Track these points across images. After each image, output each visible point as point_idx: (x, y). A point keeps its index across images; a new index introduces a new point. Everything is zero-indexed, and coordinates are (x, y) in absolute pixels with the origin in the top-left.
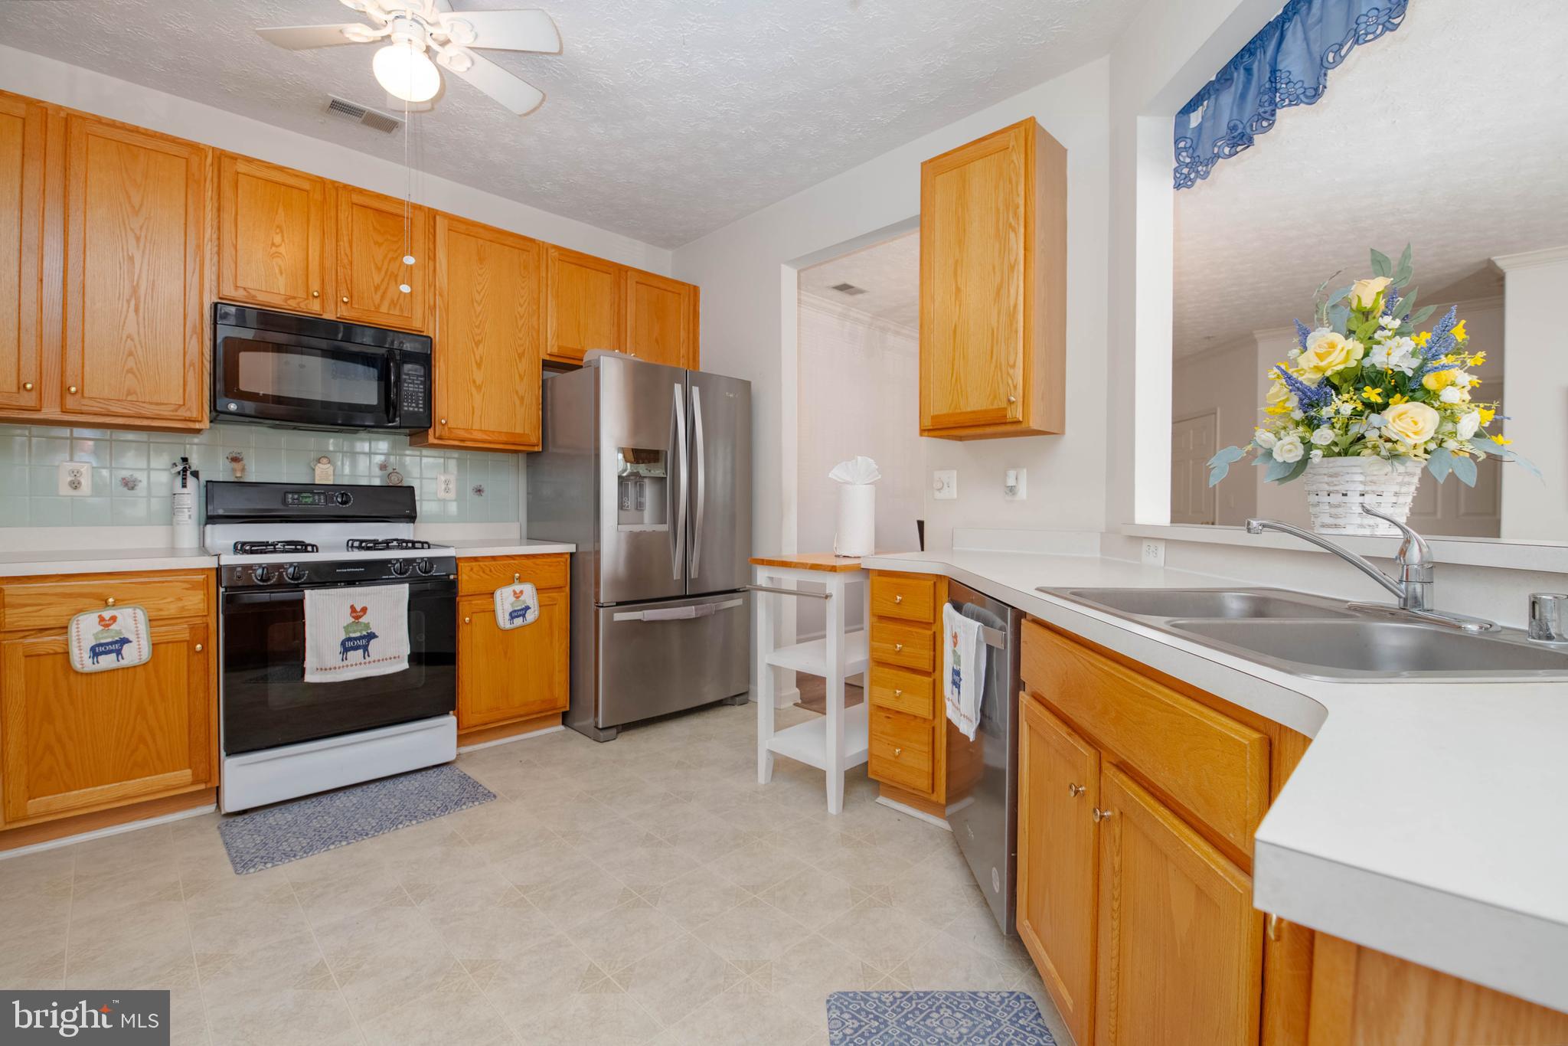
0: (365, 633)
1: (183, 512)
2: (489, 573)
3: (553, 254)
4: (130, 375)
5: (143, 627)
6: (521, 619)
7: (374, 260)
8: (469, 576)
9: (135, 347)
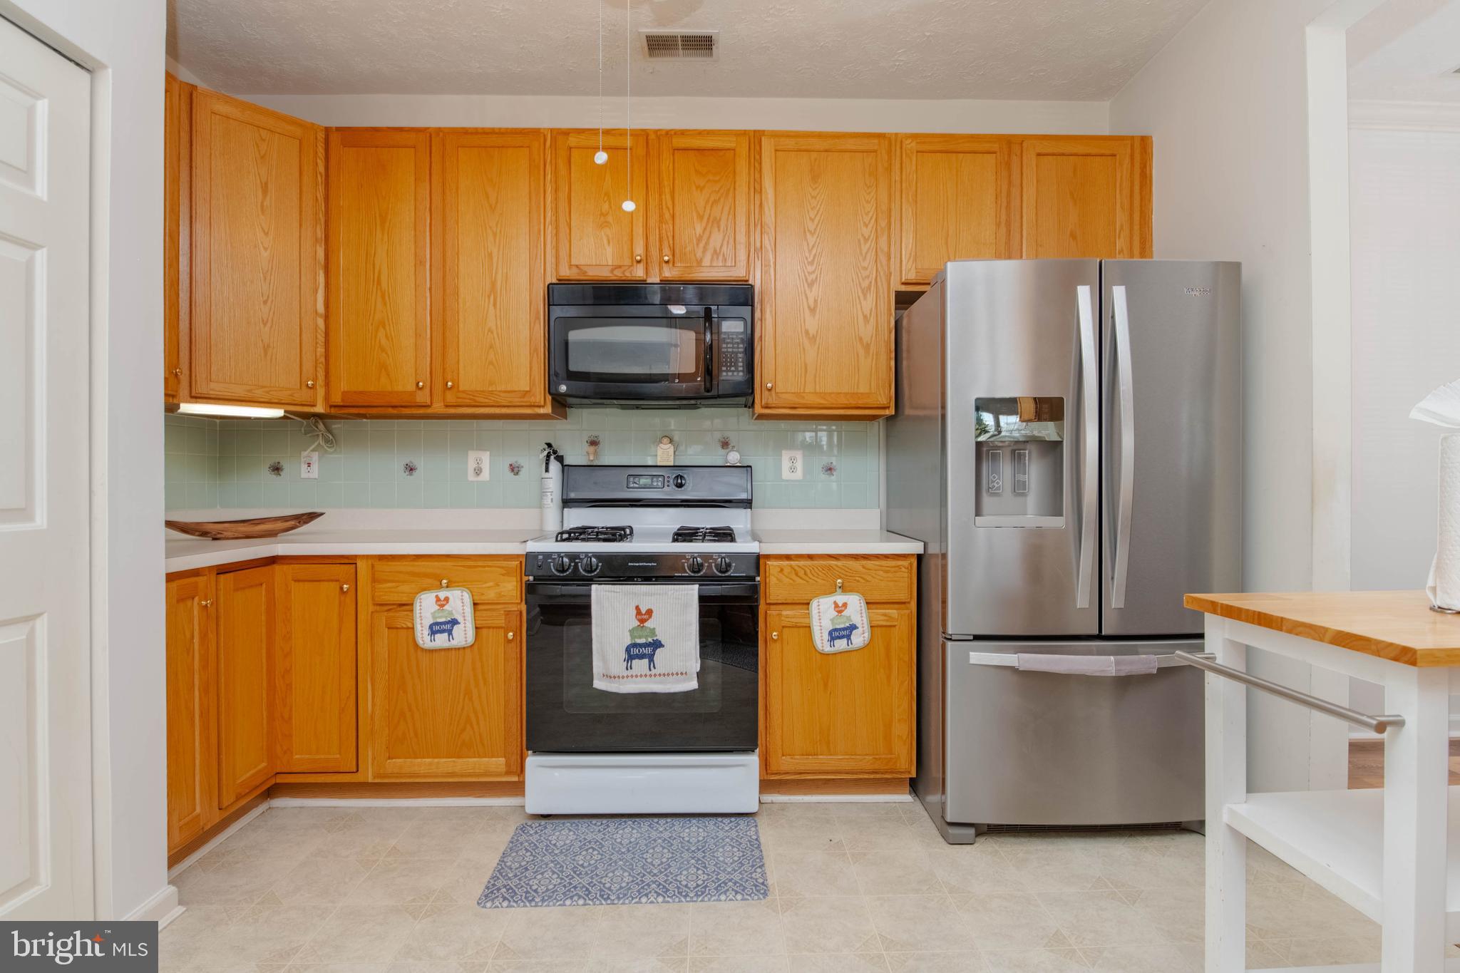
0: (650, 640)
1: (547, 496)
2: (804, 577)
3: (909, 146)
4: (491, 367)
5: (469, 609)
6: (845, 641)
7: (696, 208)
8: (778, 579)
9: (494, 338)
